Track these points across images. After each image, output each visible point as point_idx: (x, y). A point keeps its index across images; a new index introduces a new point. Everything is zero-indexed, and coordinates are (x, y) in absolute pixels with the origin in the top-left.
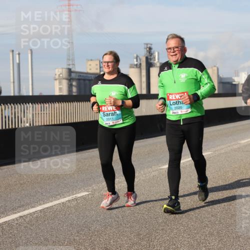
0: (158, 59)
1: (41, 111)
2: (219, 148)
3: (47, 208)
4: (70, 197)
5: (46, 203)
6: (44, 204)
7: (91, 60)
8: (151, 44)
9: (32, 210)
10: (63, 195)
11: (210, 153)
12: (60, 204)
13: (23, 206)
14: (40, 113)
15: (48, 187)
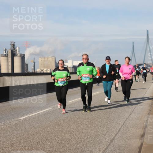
0: (19, 51)
8: (15, 42)
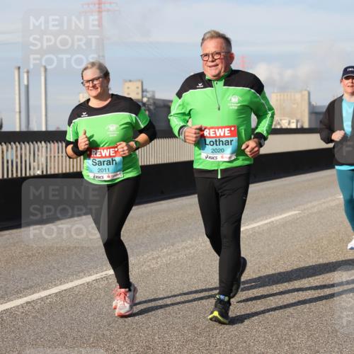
1: (58, 153)
2: (309, 205)
3: (65, 290)
4: (98, 275)
5: (65, 283)
6: (61, 284)
7: (130, 81)
9: (43, 294)
10: (88, 272)
11: (297, 212)
12: (83, 284)
13: (31, 287)
14: (56, 155)
15: (67, 261)
